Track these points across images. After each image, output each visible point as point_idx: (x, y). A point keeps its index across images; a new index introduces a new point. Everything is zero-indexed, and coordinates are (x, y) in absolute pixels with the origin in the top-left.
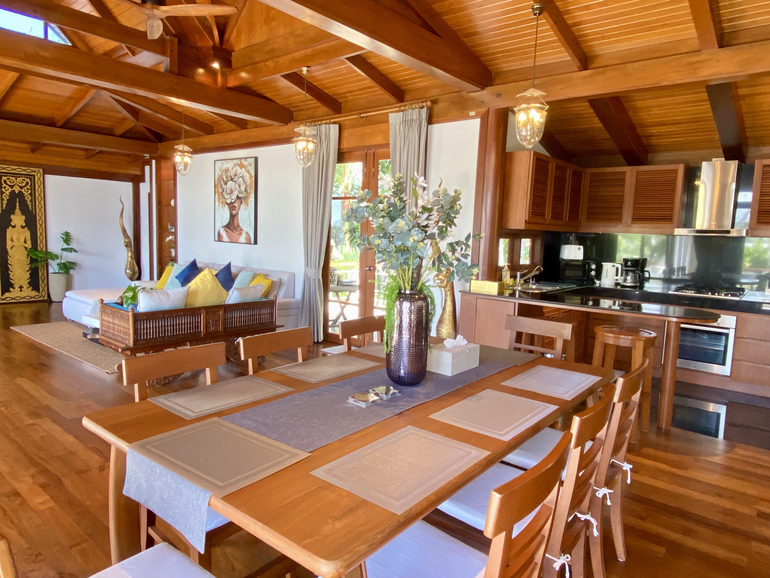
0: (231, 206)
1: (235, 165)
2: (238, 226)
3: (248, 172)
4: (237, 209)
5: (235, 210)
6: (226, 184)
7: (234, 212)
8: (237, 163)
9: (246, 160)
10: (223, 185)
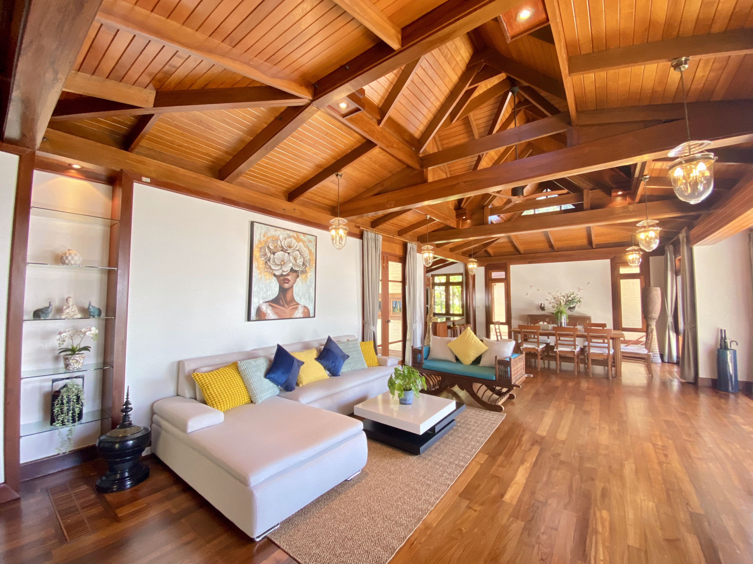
0: (282, 279)
1: (289, 237)
2: (293, 300)
3: (308, 247)
4: (291, 283)
5: (287, 283)
6: (274, 254)
7: (286, 286)
8: (292, 236)
9: (304, 236)
10: (269, 254)
